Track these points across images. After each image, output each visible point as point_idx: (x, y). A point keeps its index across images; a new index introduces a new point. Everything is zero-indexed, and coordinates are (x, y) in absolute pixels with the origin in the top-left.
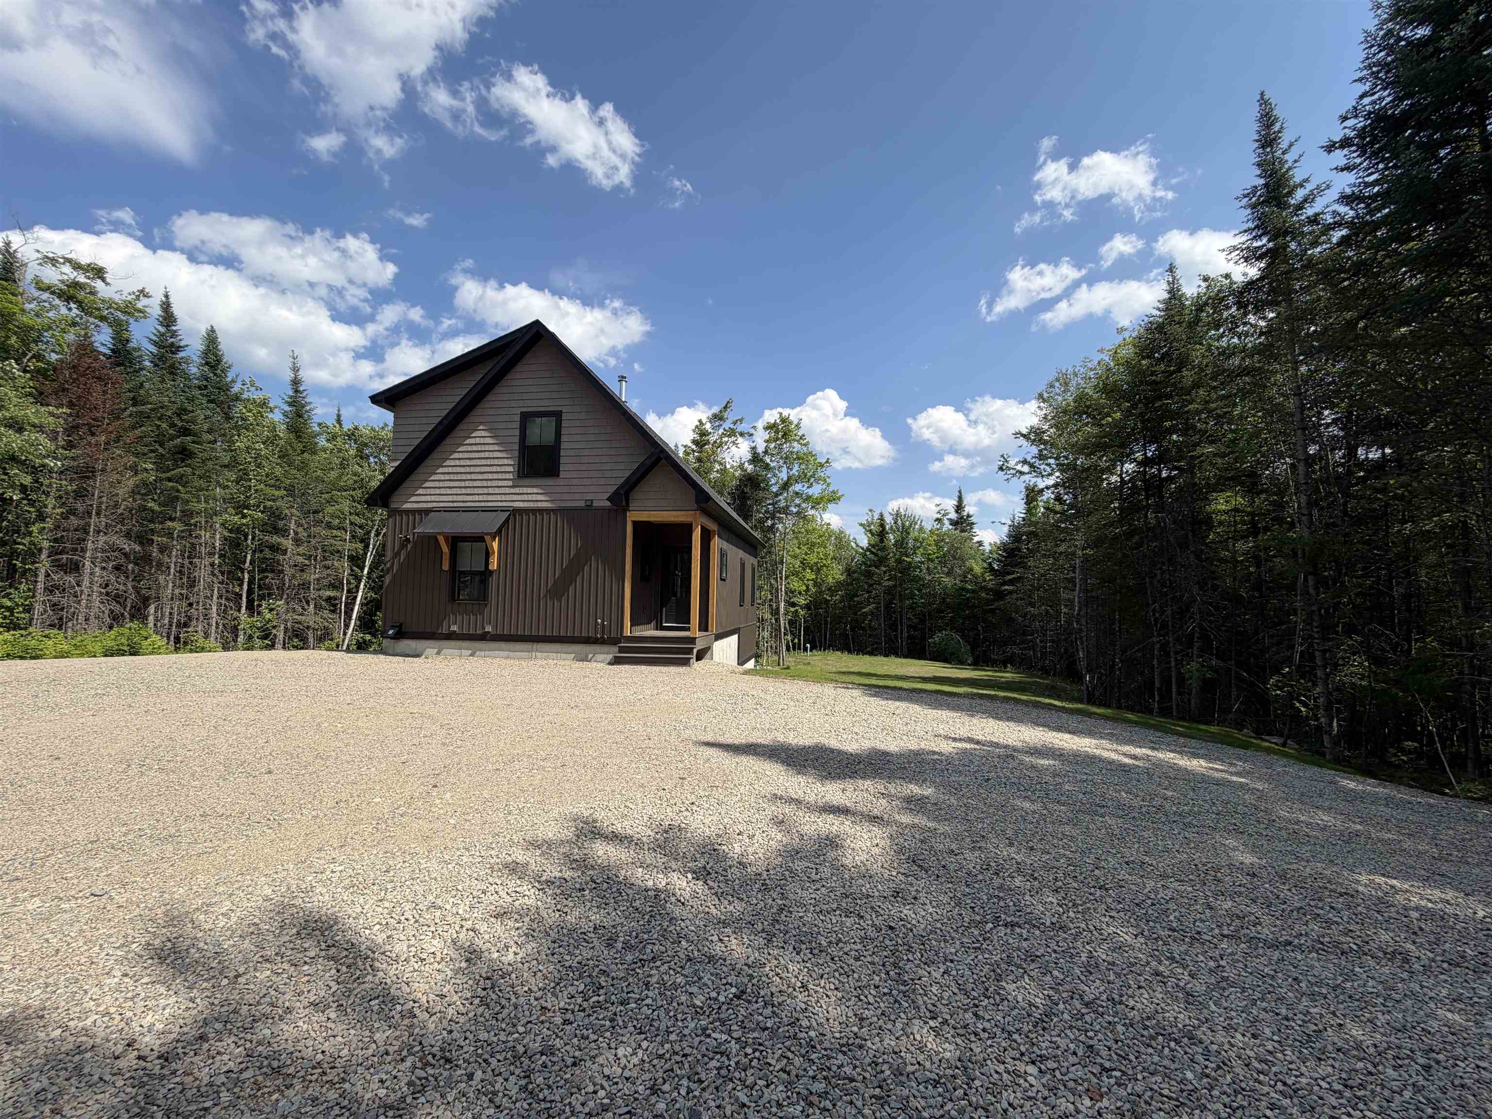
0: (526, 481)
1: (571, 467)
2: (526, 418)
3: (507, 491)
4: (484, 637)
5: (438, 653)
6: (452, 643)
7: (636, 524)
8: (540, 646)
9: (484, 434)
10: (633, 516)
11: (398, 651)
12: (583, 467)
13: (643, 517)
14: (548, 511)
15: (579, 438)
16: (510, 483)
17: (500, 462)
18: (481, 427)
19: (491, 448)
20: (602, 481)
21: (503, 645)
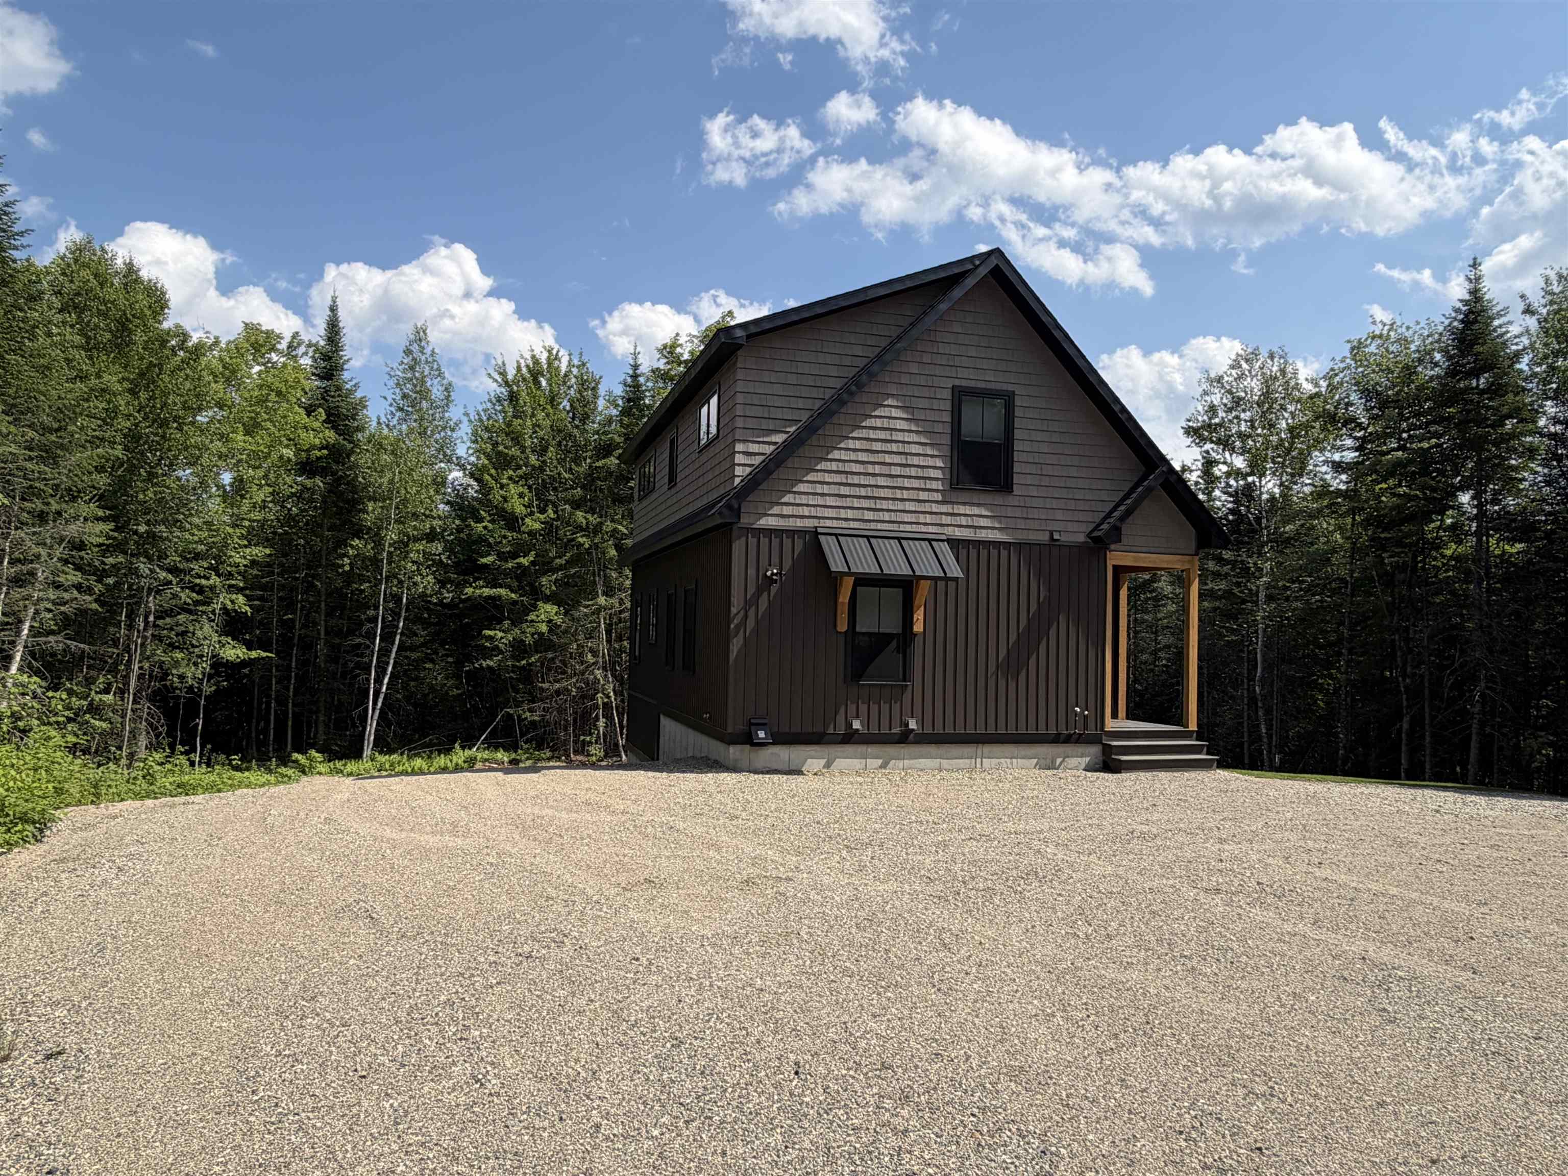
0: (965, 496)
1: (1029, 480)
2: (960, 395)
3: (935, 508)
4: (905, 738)
5: (828, 765)
6: (849, 749)
7: (1116, 568)
8: (987, 749)
9: (895, 413)
10: (1116, 558)
11: (759, 765)
12: (1046, 481)
13: (1127, 560)
14: (997, 544)
15: (1040, 436)
16: (939, 497)
17: (922, 461)
18: (889, 402)
19: (907, 437)
20: (1072, 505)
21: (932, 749)
